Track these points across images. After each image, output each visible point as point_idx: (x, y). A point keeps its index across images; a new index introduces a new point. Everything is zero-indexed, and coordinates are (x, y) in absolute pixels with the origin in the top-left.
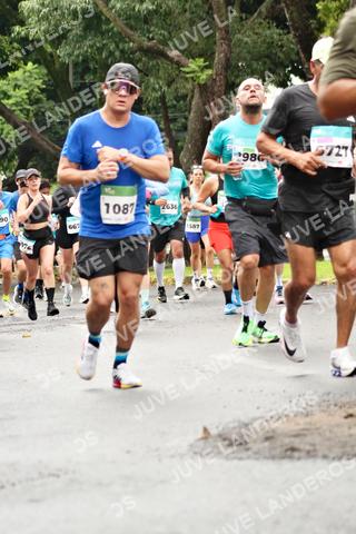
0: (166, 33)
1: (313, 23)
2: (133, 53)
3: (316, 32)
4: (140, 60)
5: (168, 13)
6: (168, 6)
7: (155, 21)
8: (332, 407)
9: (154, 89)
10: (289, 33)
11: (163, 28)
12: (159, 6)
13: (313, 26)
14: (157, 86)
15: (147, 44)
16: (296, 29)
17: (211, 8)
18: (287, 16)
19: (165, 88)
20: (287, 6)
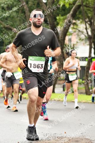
0: (12, 23)
1: (55, 23)
2: (2, 28)
3: (56, 26)
4: (4, 31)
5: (13, 17)
6: (13, 15)
7: (9, 19)
8: (56, 138)
9: (8, 40)
10: (48, 25)
11: (11, 21)
12: (11, 15)
13: (55, 24)
14: (8, 39)
15: (6, 26)
16: (51, 24)
17: (26, 16)
18: (48, 20)
19: (11, 39)
20: (48, 17)
